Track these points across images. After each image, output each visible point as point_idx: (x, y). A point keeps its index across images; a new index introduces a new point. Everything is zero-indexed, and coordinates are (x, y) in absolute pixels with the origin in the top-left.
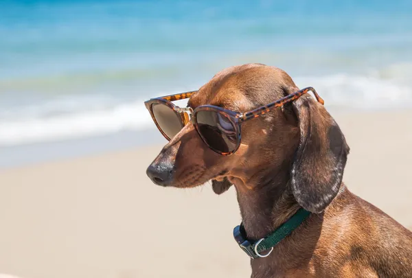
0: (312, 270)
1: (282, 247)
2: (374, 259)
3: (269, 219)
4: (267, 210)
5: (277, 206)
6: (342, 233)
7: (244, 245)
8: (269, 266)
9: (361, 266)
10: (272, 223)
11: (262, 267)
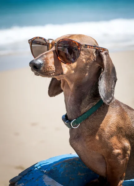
0: (97, 138)
1: (84, 124)
2: (128, 132)
3: (79, 109)
4: (78, 105)
5: (83, 103)
6: (112, 120)
7: (66, 122)
8: (78, 134)
9: (121, 136)
10: (80, 111)
11: (74, 134)
